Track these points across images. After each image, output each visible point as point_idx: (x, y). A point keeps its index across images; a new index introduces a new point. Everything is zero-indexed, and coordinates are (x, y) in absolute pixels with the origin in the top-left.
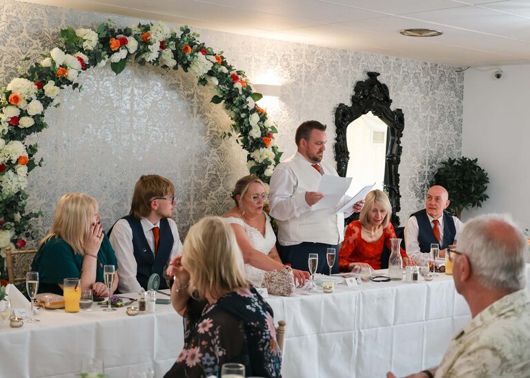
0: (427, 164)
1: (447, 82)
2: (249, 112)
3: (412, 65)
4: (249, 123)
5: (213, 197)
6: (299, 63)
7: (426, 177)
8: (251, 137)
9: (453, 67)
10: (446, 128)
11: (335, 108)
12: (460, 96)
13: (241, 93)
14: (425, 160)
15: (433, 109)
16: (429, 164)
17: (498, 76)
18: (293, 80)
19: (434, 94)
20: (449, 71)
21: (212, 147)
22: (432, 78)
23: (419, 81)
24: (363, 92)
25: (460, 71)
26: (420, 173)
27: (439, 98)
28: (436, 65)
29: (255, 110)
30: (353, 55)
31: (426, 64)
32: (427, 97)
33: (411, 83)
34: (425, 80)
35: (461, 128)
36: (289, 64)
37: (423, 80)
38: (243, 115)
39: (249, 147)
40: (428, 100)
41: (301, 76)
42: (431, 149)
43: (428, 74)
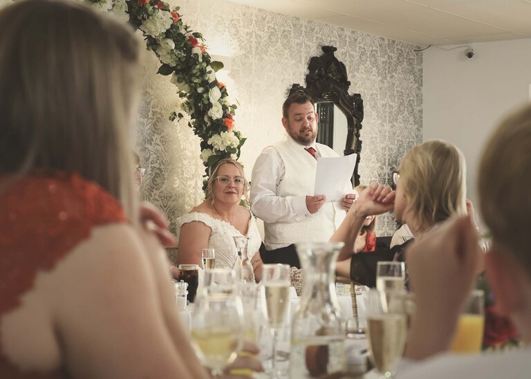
0: (387, 164)
1: (405, 63)
2: (208, 86)
3: (368, 40)
4: (209, 99)
5: (157, 197)
6: (248, 30)
7: (387, 181)
8: (210, 118)
9: (412, 45)
10: (406, 121)
11: (288, 90)
12: (419, 82)
13: (200, 60)
14: (385, 159)
15: (392, 96)
16: (389, 165)
17: (470, 55)
18: (243, 52)
19: (392, 77)
20: (407, 50)
21: (154, 132)
22: (390, 57)
23: (376, 60)
24: (320, 70)
25: (418, 50)
26: (379, 175)
27: (397, 83)
28: (394, 42)
29: (215, 83)
30: (306, 24)
31: (383, 39)
32: (385, 81)
33: (368, 62)
34: (383, 59)
35: (422, 121)
36: (237, 31)
37: (381, 60)
38: (200, 90)
39: (204, 132)
40: (386, 85)
41: (250, 47)
42: (391, 146)
43: (386, 53)
